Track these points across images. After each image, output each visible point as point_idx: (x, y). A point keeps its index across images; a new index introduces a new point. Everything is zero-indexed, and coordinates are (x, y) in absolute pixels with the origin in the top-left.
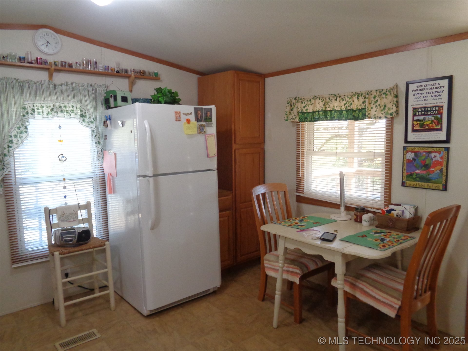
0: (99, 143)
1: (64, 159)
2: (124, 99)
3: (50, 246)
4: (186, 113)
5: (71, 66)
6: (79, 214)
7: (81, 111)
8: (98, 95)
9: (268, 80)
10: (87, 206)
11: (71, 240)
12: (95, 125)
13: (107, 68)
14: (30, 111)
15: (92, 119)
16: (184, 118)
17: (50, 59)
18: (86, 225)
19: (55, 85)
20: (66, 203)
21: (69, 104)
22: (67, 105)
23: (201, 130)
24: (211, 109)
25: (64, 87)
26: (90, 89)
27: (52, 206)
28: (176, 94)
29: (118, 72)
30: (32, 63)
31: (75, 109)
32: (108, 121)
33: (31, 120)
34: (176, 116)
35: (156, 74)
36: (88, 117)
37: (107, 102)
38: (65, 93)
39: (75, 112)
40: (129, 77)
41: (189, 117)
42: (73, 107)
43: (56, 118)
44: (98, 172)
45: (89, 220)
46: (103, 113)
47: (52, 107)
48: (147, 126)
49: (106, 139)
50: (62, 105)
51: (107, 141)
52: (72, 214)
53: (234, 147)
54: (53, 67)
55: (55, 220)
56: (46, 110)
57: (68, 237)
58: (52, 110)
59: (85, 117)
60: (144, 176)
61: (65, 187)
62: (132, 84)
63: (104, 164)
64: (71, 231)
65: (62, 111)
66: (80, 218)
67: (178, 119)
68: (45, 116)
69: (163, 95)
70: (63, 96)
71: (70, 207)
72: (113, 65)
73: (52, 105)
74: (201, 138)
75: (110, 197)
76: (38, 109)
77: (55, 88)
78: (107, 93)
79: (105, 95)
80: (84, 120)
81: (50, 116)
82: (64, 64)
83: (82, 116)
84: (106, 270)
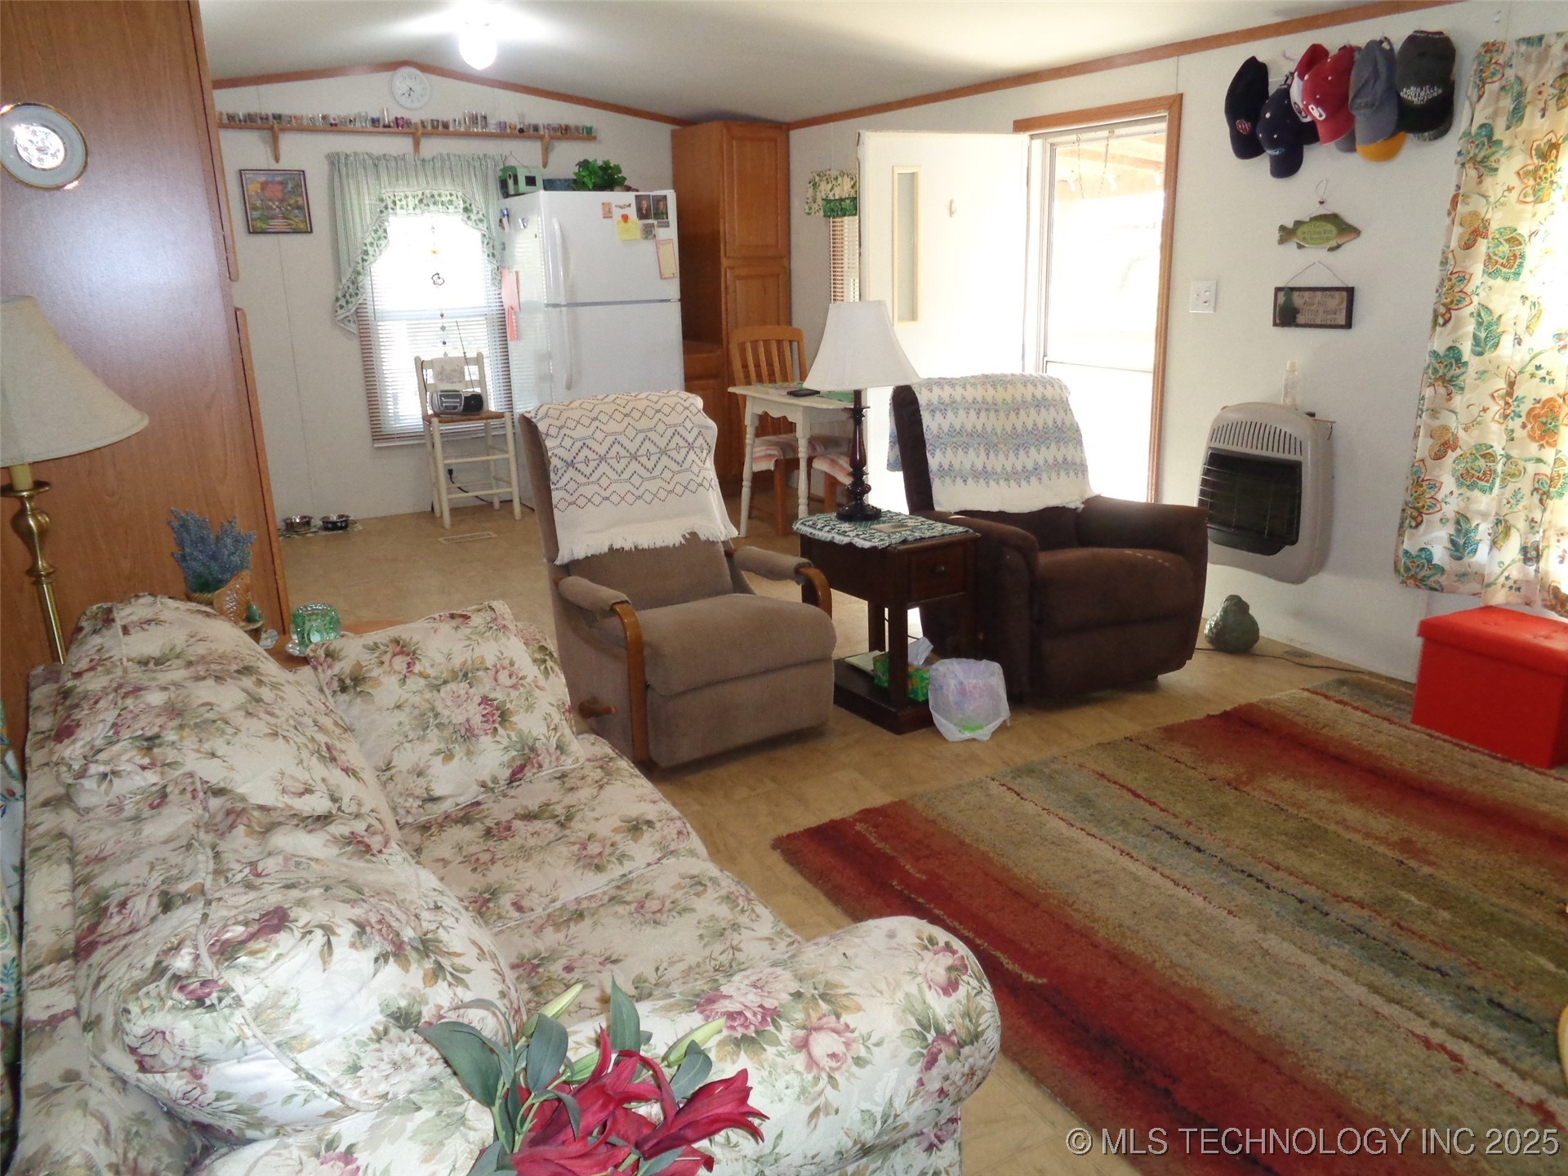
0: (493, 255)
1: (440, 281)
2: (531, 181)
3: (427, 419)
4: (622, 204)
5: (446, 126)
6: (467, 373)
7: (465, 202)
8: (490, 173)
9: (795, 135)
10: (478, 360)
11: (455, 408)
12: (485, 225)
13: (502, 125)
14: (390, 205)
15: (481, 216)
16: (617, 213)
17: (415, 118)
18: (478, 390)
19: (424, 160)
20: (446, 354)
21: (446, 190)
22: (442, 192)
23: (648, 232)
24: (665, 197)
25: (438, 164)
26: (477, 164)
27: (426, 357)
28: (618, 169)
29: (521, 131)
30: (389, 126)
31: (454, 198)
32: (505, 220)
33: (392, 218)
34: (604, 209)
35: (589, 130)
36: (475, 212)
37: (503, 184)
38: (438, 172)
39: (455, 204)
40: (541, 138)
41: (626, 211)
42: (451, 195)
43: (427, 215)
44: (494, 308)
45: (482, 382)
46: (497, 203)
47: (420, 196)
48: (557, 227)
49: (504, 249)
50: (436, 193)
51: (506, 252)
52: (454, 371)
53: (725, 262)
54: (420, 130)
55: (430, 376)
56: (412, 202)
57: (450, 402)
58: (421, 201)
59: (471, 211)
60: (555, 306)
61: (443, 328)
62: (546, 151)
63: (504, 291)
64: (455, 395)
65: (435, 203)
66: (467, 378)
67: (608, 214)
68: (411, 211)
69: (592, 173)
70: (435, 178)
71: (453, 360)
72: (513, 119)
73: (420, 193)
74: (649, 246)
75: (511, 344)
76: (400, 200)
77: (423, 165)
78: (505, 170)
79: (501, 174)
80: (469, 218)
81: (418, 211)
82: (435, 124)
83: (466, 210)
84: (507, 456)
